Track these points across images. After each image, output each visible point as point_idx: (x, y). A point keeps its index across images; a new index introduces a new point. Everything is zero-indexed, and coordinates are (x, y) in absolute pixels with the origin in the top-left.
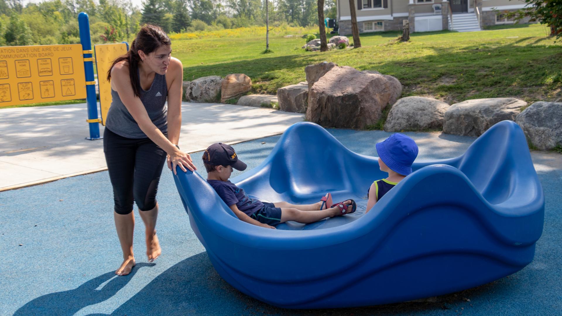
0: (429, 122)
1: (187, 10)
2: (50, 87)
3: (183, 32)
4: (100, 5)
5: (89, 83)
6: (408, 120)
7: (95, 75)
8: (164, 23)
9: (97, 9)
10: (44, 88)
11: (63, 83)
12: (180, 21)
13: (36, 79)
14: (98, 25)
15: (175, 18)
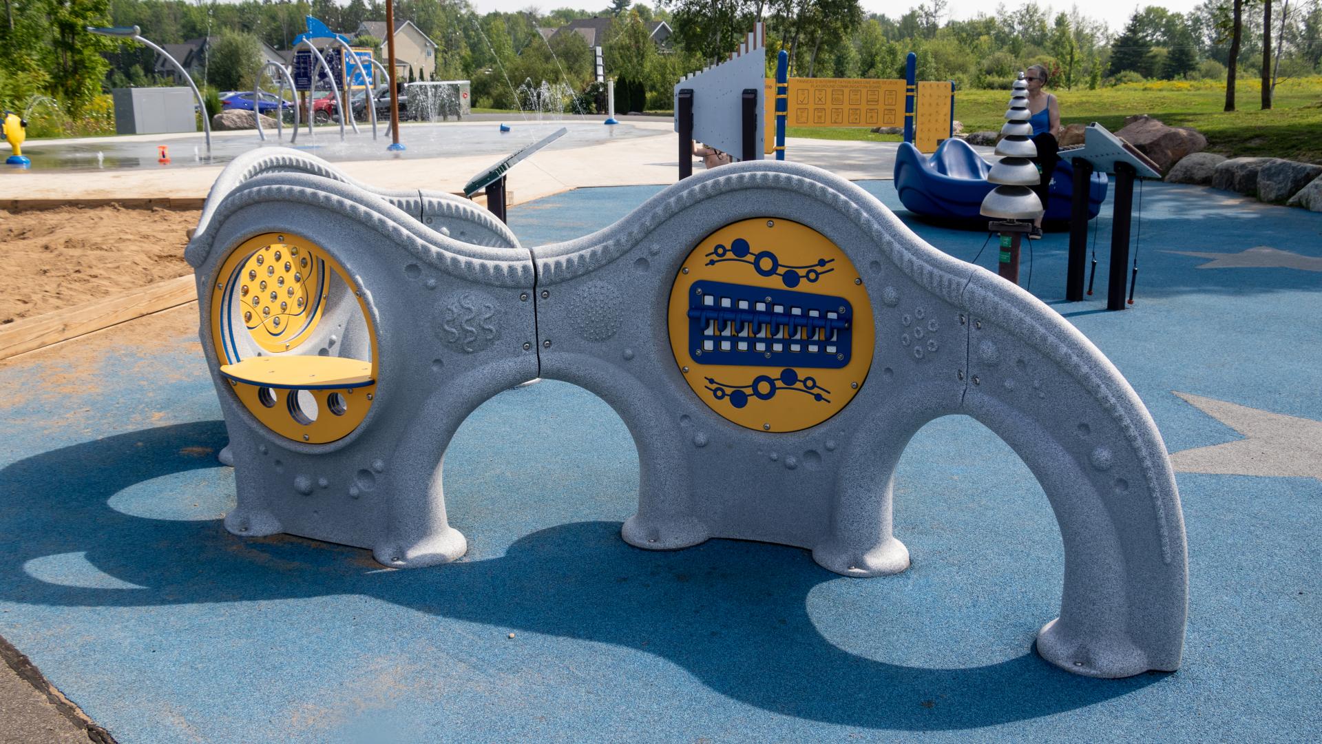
0: (1204, 176)
1: (1203, 42)
2: (875, 115)
3: (1179, 79)
4: (1054, 27)
5: (908, 114)
6: (1185, 173)
7: (915, 107)
8: (1147, 63)
9: (1050, 35)
10: (869, 115)
11: (886, 112)
12: (1178, 60)
13: (864, 107)
14: (1040, 59)
15: (1170, 56)
